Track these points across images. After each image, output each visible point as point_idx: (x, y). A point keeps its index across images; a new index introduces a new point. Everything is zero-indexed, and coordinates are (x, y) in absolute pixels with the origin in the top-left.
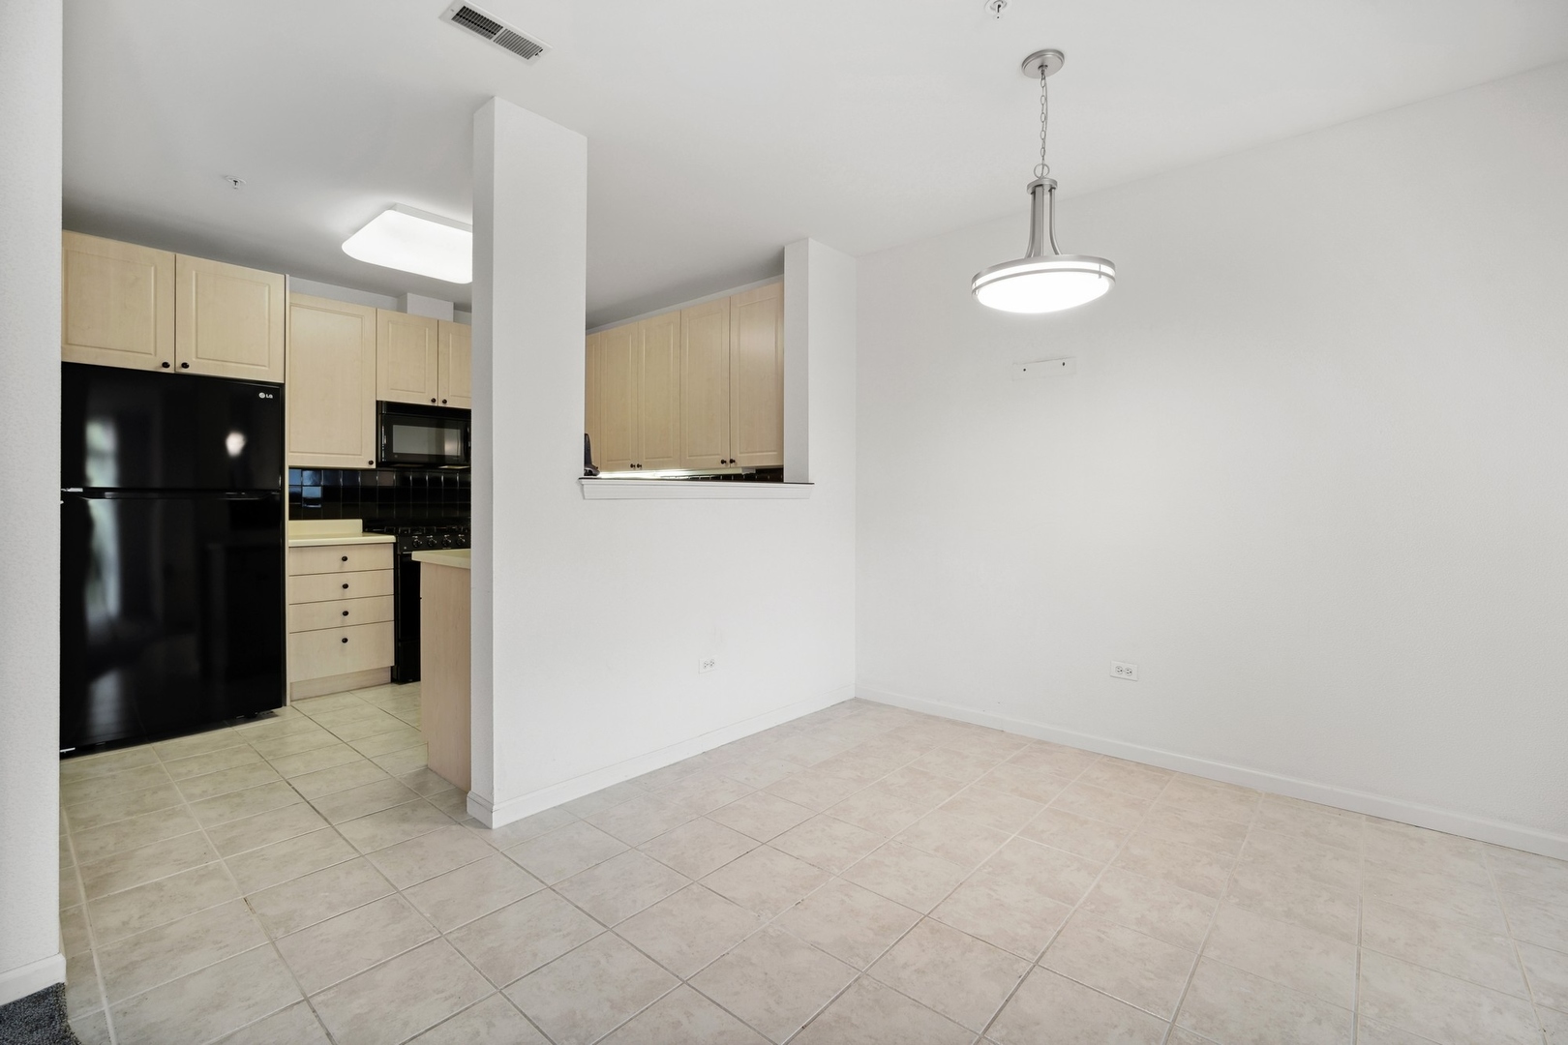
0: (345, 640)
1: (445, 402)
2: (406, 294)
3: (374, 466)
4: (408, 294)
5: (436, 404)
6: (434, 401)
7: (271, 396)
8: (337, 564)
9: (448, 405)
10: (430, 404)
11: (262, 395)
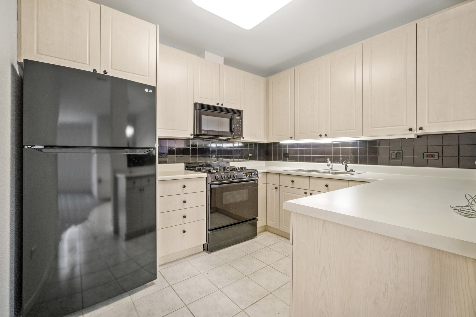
0: (184, 232)
1: (222, 105)
2: (204, 52)
3: (193, 137)
4: (206, 52)
5: (218, 106)
6: (218, 104)
7: (151, 91)
8: (180, 190)
9: (223, 106)
10: (216, 105)
11: (147, 90)
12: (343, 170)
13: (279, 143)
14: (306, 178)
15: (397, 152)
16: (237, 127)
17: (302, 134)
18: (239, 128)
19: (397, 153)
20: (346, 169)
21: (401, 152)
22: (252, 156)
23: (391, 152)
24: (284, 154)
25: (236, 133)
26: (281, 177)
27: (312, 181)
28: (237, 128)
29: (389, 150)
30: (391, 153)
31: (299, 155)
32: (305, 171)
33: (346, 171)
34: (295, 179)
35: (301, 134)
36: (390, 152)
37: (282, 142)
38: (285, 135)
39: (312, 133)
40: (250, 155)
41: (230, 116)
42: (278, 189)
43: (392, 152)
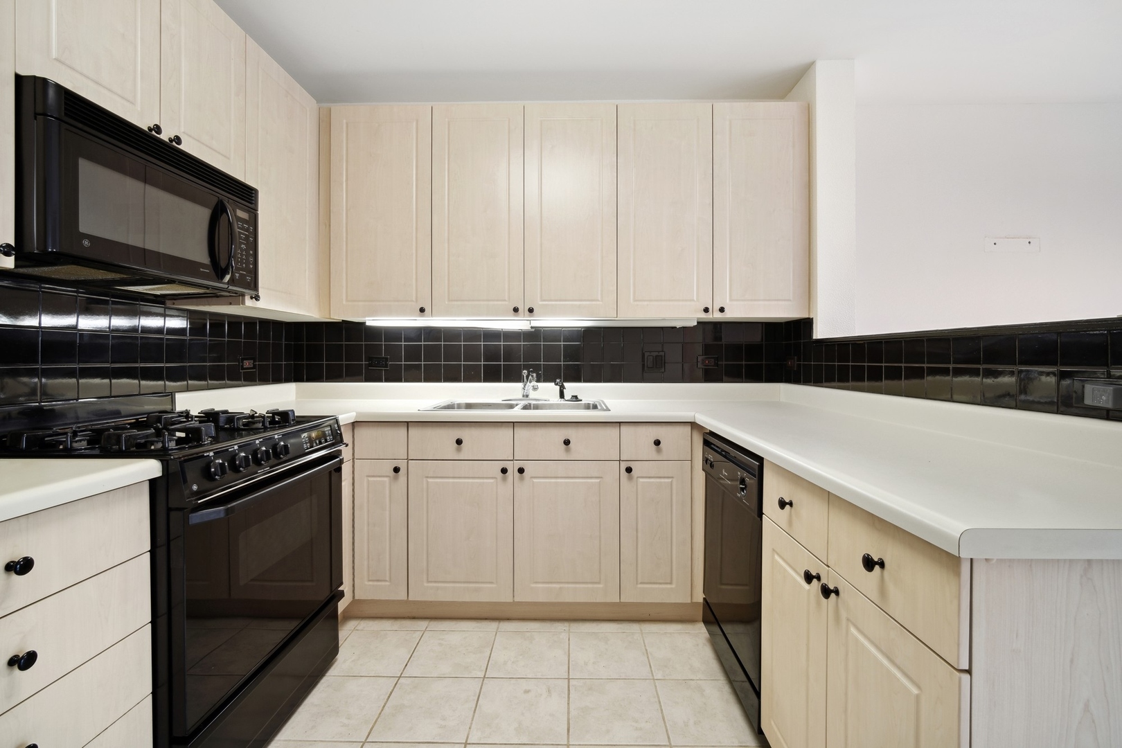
6: (157, 129)
12: (555, 399)
13: (363, 324)
14: (501, 426)
15: (657, 354)
16: (241, 249)
17: (457, 301)
18: (248, 255)
19: (656, 356)
20: (562, 395)
21: (662, 354)
22: (254, 367)
23: (646, 354)
24: (369, 359)
25: (237, 275)
26: (414, 431)
27: (521, 433)
28: (242, 255)
29: (642, 351)
30: (646, 357)
31: (423, 363)
32: (459, 406)
33: (562, 402)
34: (464, 433)
35: (456, 303)
36: (643, 355)
37: (371, 322)
38: (398, 301)
39: (488, 300)
40: (247, 364)
41: (214, 201)
42: (402, 471)
43: (648, 354)
